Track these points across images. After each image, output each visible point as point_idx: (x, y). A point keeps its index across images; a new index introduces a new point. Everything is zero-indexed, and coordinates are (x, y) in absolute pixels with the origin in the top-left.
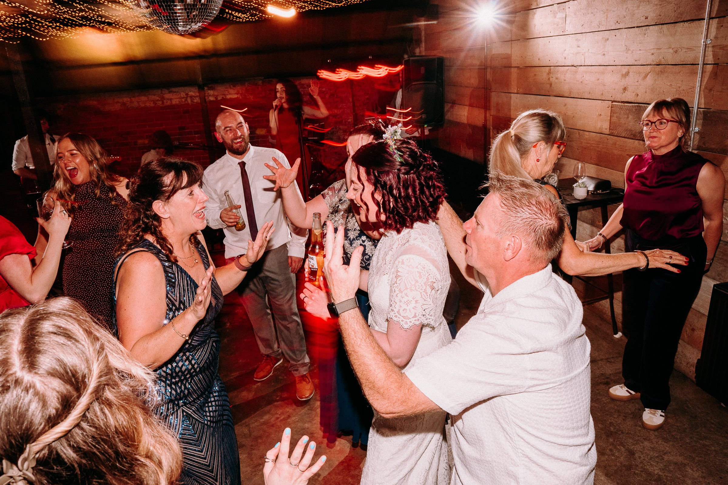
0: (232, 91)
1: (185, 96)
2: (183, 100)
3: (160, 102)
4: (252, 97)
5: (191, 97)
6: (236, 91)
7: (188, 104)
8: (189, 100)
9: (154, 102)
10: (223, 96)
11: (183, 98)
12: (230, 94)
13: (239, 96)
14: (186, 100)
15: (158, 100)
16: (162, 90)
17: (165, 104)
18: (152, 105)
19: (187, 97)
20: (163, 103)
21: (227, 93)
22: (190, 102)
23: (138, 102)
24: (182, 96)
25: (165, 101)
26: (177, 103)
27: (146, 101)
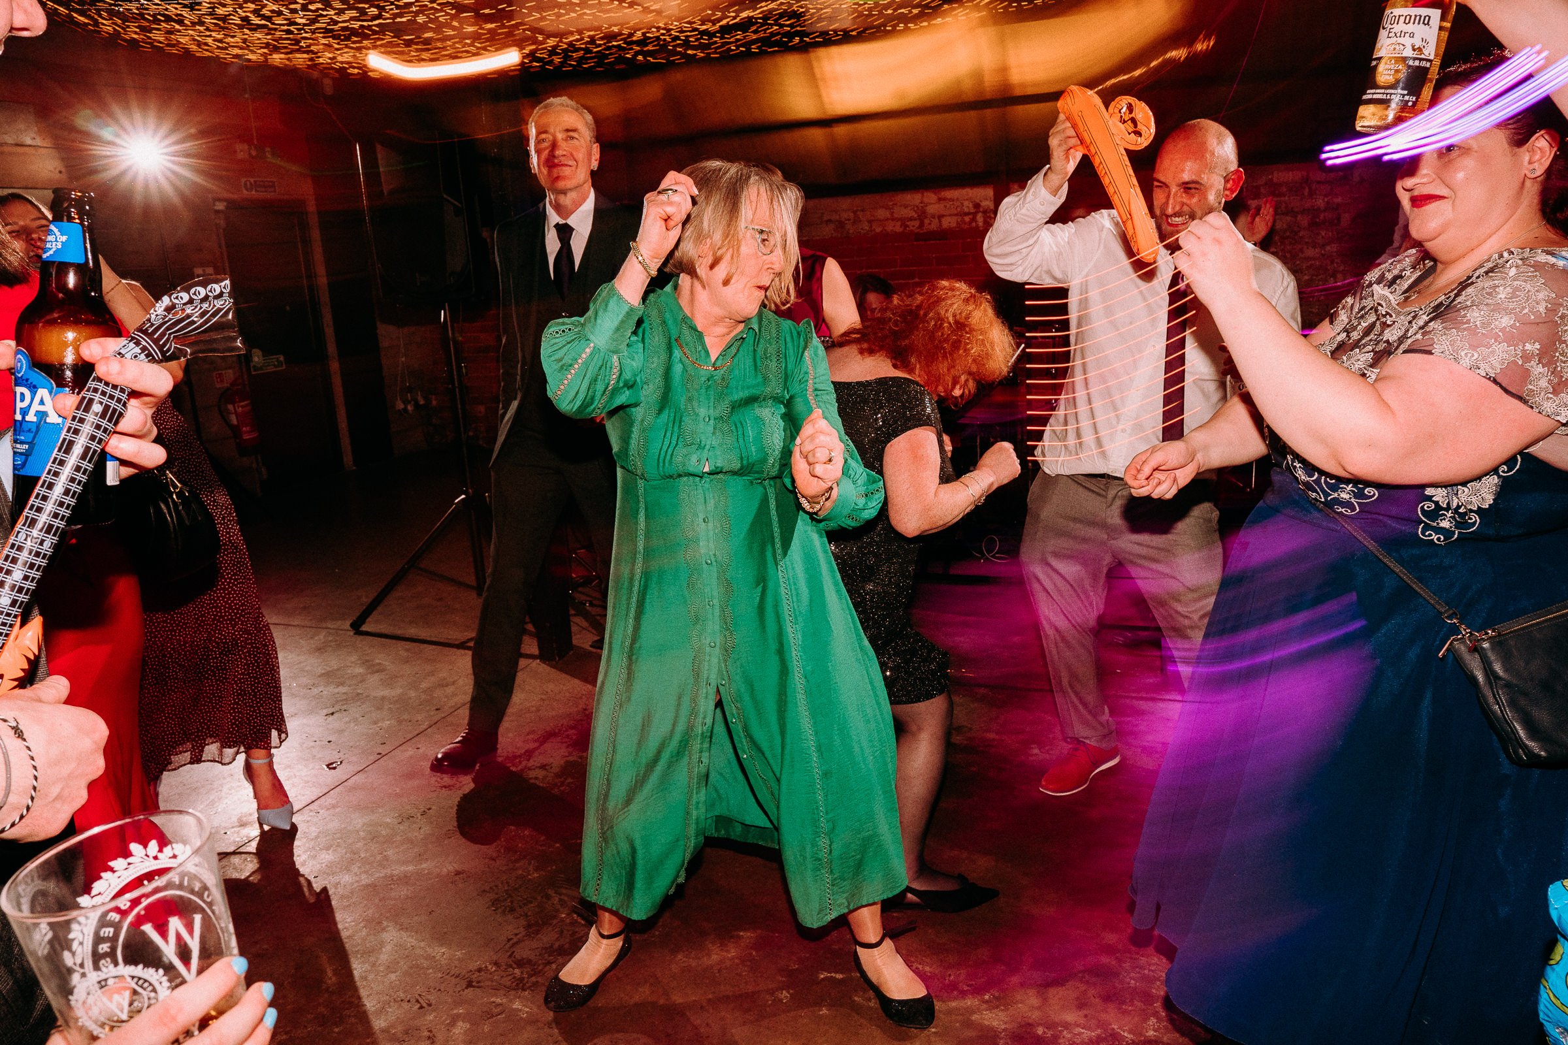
1: (973, 210)
2: (967, 219)
3: (917, 223)
9: (904, 221)
14: (974, 220)
15: (911, 219)
16: (923, 194)
17: (926, 227)
18: (898, 229)
20: (922, 225)
22: (981, 224)
23: (870, 222)
24: (966, 210)
25: (926, 221)
26: (954, 225)
27: (887, 219)
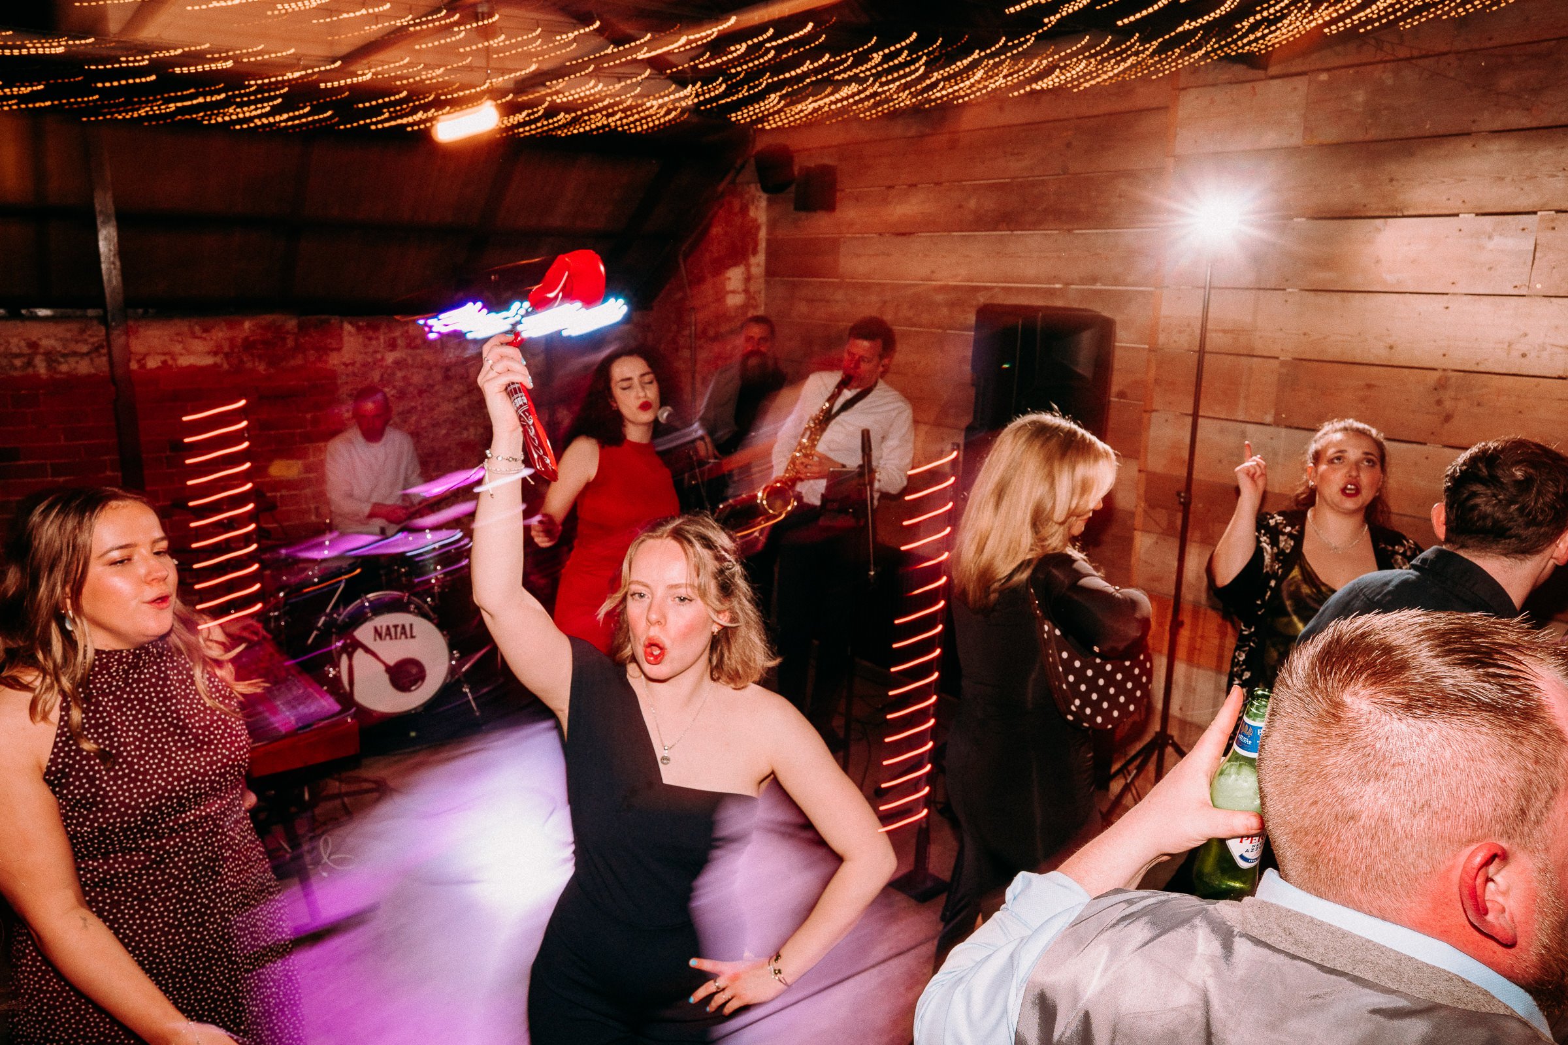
0: (199, 346)
4: (261, 368)
5: (50, 356)
6: (211, 345)
7: (37, 376)
8: (41, 368)
10: (167, 358)
11: (17, 356)
12: (190, 352)
13: (218, 359)
19: (36, 354)
21: (178, 348)
